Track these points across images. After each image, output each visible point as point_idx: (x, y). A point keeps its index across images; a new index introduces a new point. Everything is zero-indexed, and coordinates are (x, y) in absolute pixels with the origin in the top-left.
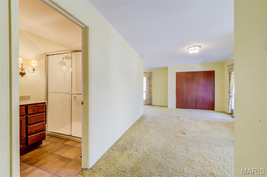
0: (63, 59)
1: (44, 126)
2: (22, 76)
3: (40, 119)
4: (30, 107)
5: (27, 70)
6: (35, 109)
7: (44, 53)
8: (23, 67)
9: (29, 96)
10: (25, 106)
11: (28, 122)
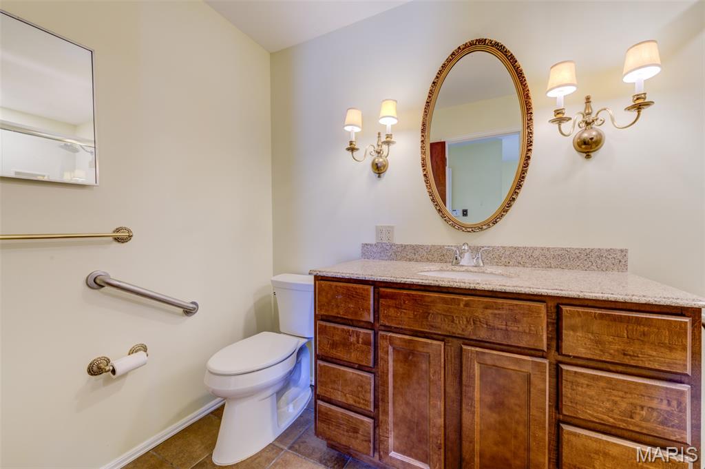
2: (588, 156)
3: (645, 419)
4: (572, 314)
5: (608, 121)
6: (611, 339)
8: (589, 114)
9: (622, 251)
10: (552, 304)
11: (565, 401)
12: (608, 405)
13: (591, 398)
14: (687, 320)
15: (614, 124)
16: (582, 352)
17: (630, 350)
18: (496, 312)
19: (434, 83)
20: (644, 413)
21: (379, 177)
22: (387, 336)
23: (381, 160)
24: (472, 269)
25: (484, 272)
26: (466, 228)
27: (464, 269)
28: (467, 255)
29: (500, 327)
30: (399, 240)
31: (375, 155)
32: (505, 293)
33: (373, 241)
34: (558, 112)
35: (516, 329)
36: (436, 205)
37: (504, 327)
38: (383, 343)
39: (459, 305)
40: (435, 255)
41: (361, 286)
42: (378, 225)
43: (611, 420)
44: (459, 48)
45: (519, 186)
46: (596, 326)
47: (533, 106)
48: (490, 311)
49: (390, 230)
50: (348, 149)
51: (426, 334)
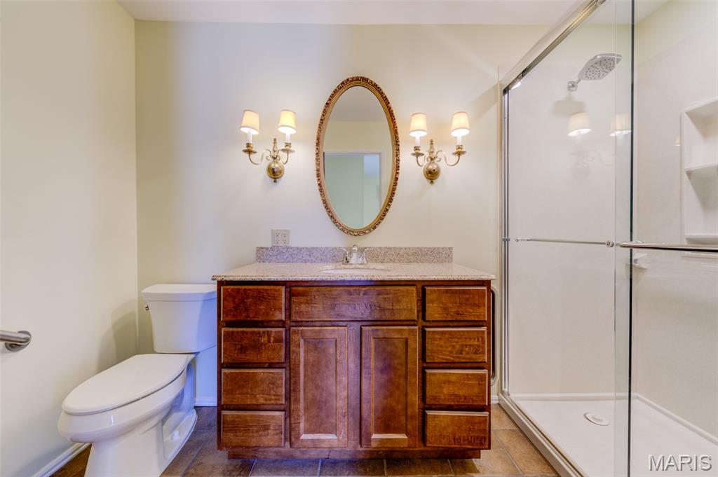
0: (573, 86)
1: (483, 385)
2: (432, 182)
3: (468, 353)
4: (431, 291)
5: (443, 160)
6: (451, 305)
7: (495, 87)
8: (432, 152)
9: (450, 248)
10: (419, 286)
11: (428, 353)
12: (450, 349)
13: (441, 347)
14: (485, 288)
15: (446, 162)
16: (437, 317)
17: (461, 310)
18: (386, 296)
19: (327, 104)
20: (467, 349)
21: (275, 181)
22: (298, 330)
23: (277, 165)
24: (358, 266)
25: (368, 268)
26: (353, 232)
27: (353, 266)
28: (354, 255)
29: (388, 307)
30: (295, 242)
31: (271, 159)
32: (392, 281)
33: (269, 245)
34: (416, 148)
35: (398, 307)
36: (329, 212)
37: (391, 307)
38: (295, 338)
39: (359, 294)
40: (328, 256)
41: (272, 287)
42: (274, 228)
43: (452, 359)
44: (348, 79)
45: (391, 200)
46: (444, 298)
47: (400, 140)
48: (382, 296)
49: (286, 234)
50: (245, 151)
51: (333, 323)
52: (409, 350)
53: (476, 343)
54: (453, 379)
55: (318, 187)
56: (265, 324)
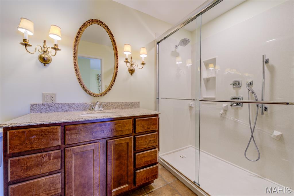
0: (176, 47)
1: (156, 155)
2: (132, 75)
3: (151, 143)
4: (138, 120)
5: (136, 66)
6: (145, 125)
7: (154, 41)
8: (132, 62)
9: (138, 102)
10: (133, 119)
11: (137, 147)
12: (145, 143)
13: (142, 143)
14: (157, 117)
15: (137, 67)
16: (140, 131)
17: (149, 127)
18: (119, 125)
19: (80, 29)
20: (151, 142)
21: (45, 65)
22: (70, 149)
23: (46, 56)
24: (100, 112)
25: (105, 112)
26: (95, 95)
27: (97, 112)
28: (97, 106)
29: (120, 130)
30: (59, 100)
31: (42, 52)
32: (122, 118)
33: (41, 103)
34: (126, 59)
35: (124, 129)
36: (82, 85)
37: (121, 130)
38: (68, 154)
39: (106, 125)
40: (81, 107)
41: (51, 127)
43: (146, 147)
45: (114, 81)
46: (143, 123)
47: (118, 54)
48: (117, 125)
49: (53, 96)
50: (22, 44)
51: (91, 142)
52: (129, 147)
53: (154, 139)
54: (146, 155)
55: (75, 72)
56: (46, 150)
